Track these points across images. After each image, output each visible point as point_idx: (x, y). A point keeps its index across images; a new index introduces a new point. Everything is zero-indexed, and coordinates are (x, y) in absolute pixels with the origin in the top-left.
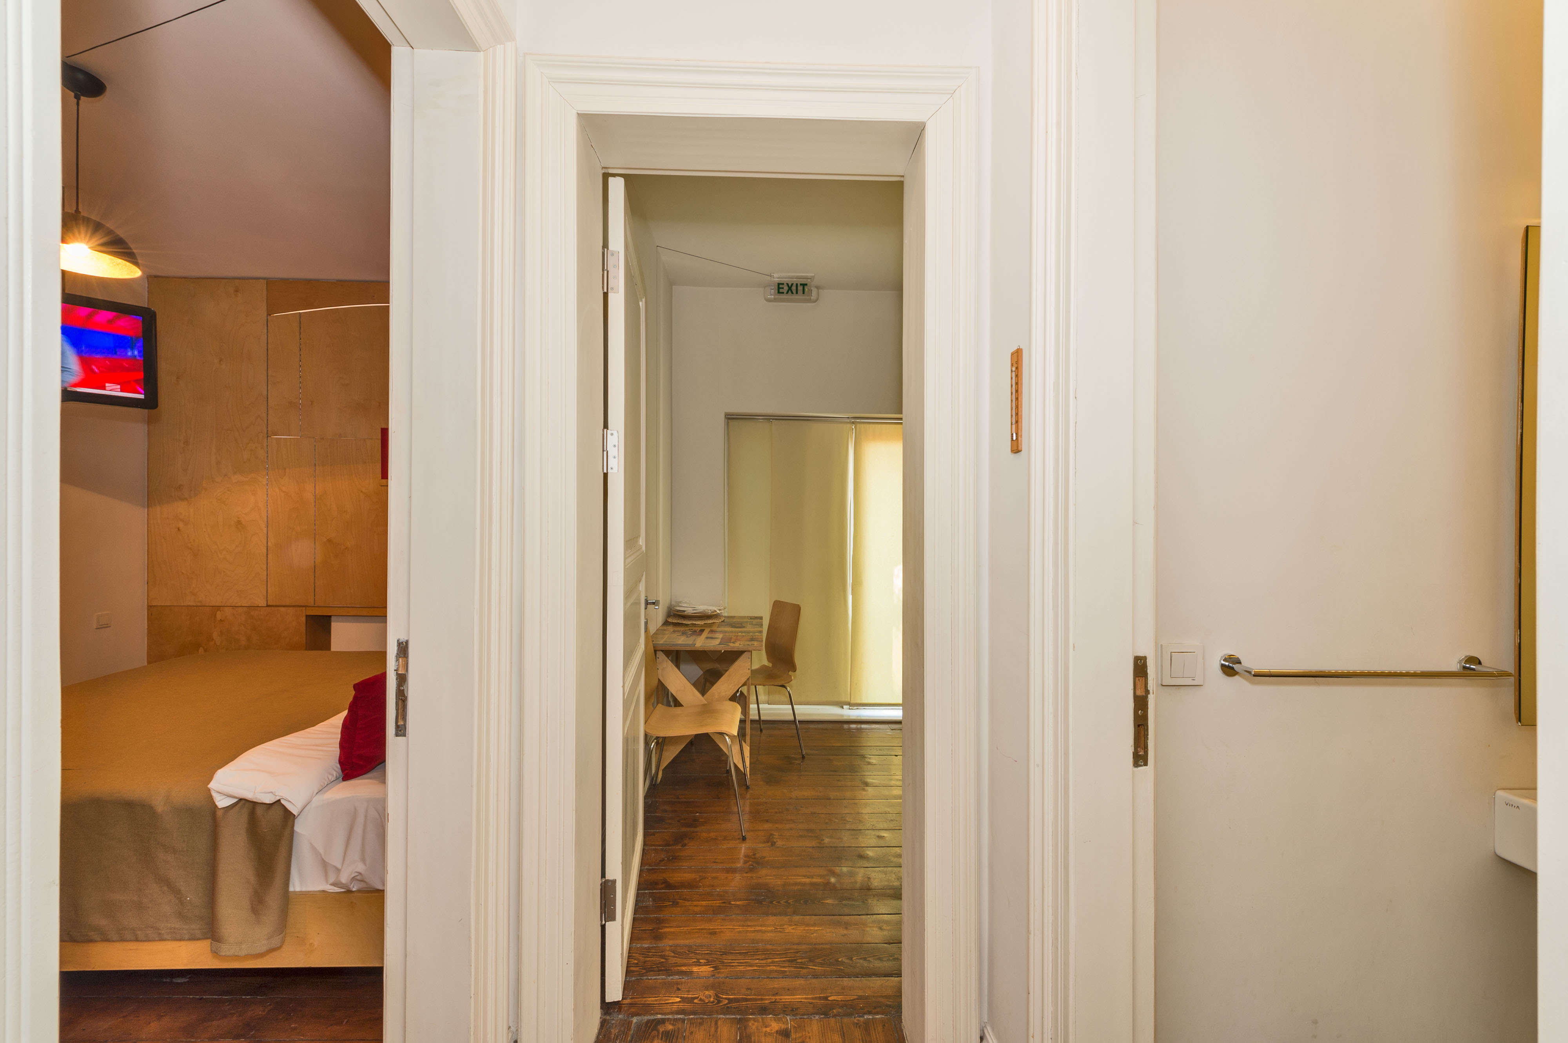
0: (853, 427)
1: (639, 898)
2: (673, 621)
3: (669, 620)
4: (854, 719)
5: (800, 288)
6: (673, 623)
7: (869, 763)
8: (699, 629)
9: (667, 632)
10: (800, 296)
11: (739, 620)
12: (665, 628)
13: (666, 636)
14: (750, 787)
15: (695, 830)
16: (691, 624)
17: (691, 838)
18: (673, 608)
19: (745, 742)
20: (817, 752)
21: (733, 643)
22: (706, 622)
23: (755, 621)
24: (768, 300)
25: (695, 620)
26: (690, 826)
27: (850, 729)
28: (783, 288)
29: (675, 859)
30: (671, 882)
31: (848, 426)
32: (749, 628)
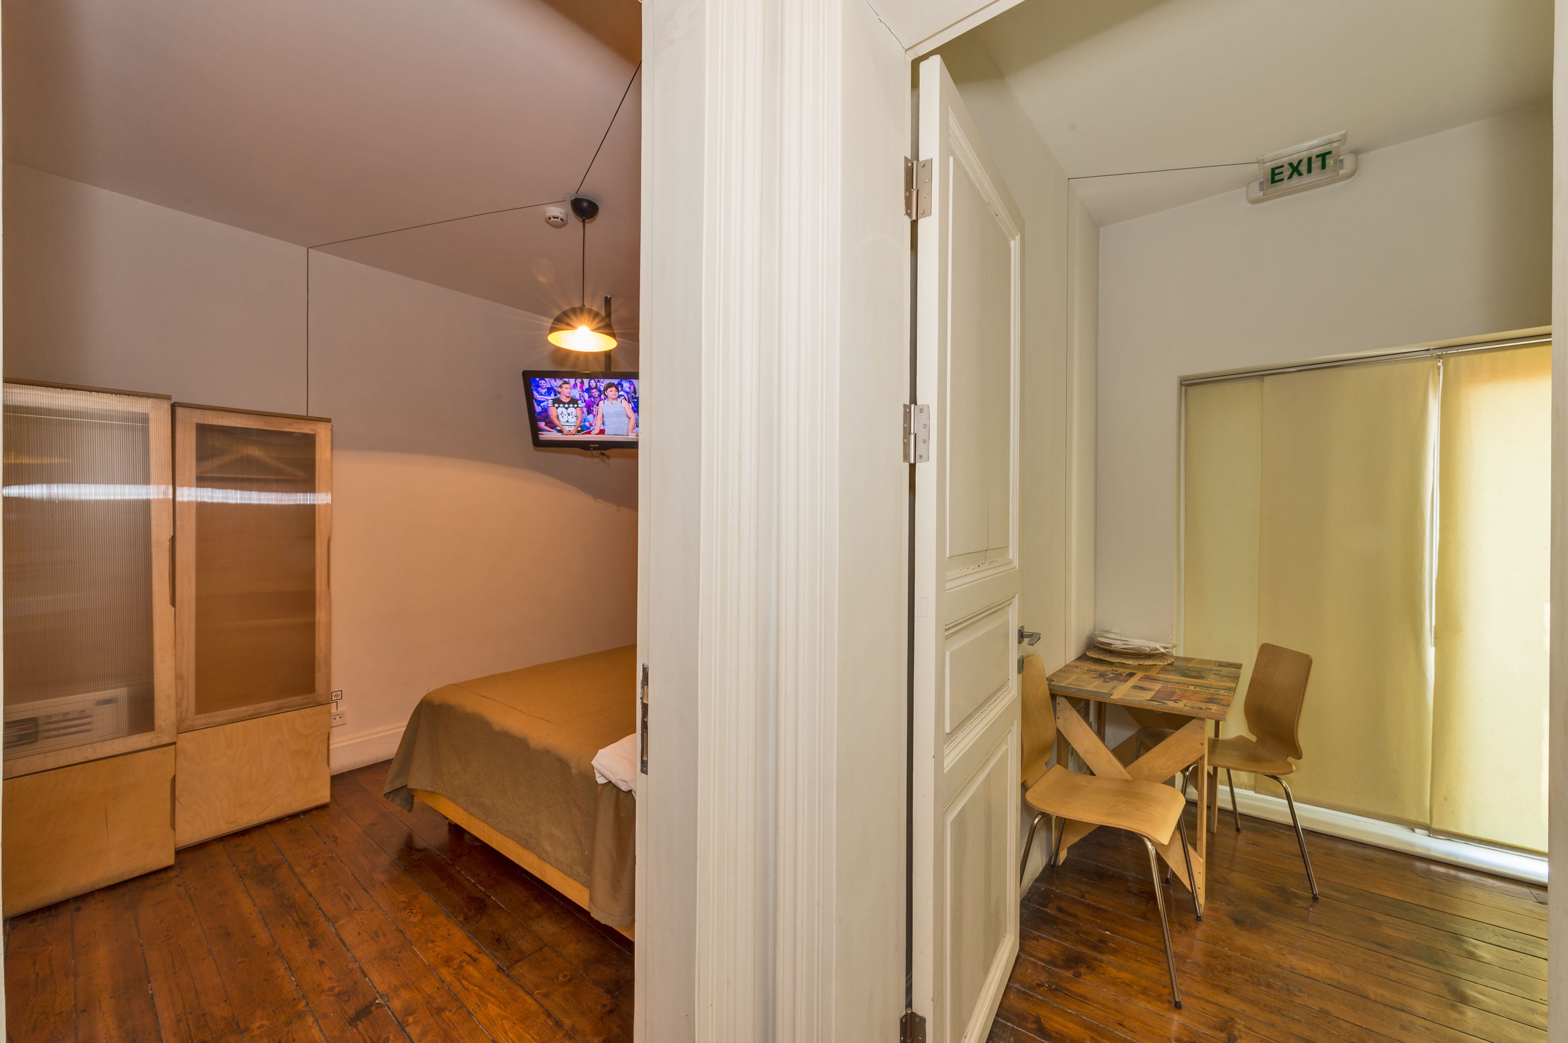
0: (1440, 364)
1: (997, 1030)
2: (1093, 656)
3: (1088, 654)
4: (1440, 858)
5: (1316, 164)
6: (1093, 658)
7: (1472, 956)
8: (1128, 671)
9: (1078, 670)
10: (1317, 175)
11: (1197, 666)
12: (1079, 664)
13: (1074, 677)
14: (1203, 919)
15: (1099, 956)
16: (1119, 662)
17: (1092, 969)
18: (1096, 638)
19: (1195, 847)
20: (1346, 897)
21: (1175, 701)
22: (1141, 663)
23: (1225, 671)
24: (1255, 202)
25: (1129, 658)
26: (1094, 948)
27: (1428, 874)
28: (1282, 173)
29: (1060, 991)
30: (1047, 1026)
31: (1428, 364)
32: (1212, 680)
